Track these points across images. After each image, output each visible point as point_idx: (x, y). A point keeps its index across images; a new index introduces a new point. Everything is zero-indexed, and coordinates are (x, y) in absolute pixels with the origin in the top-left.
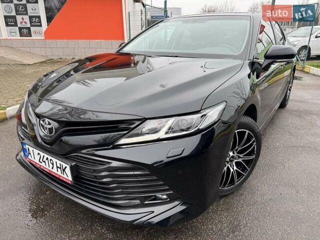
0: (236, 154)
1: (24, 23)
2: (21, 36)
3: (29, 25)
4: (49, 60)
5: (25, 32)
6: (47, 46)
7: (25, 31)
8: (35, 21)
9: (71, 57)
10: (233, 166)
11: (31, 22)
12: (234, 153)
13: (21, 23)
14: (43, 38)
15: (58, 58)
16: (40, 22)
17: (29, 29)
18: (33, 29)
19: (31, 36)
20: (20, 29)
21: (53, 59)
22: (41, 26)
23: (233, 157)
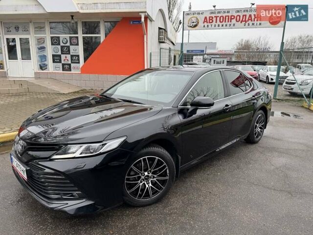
0: (150, 175)
1: (66, 61)
2: (63, 70)
3: (70, 62)
4: (82, 90)
5: (67, 68)
6: (82, 79)
7: (67, 66)
8: (75, 59)
9: (100, 89)
10: (149, 183)
11: (72, 60)
12: (148, 173)
13: (65, 60)
14: (80, 72)
15: (90, 88)
16: (79, 60)
17: (70, 65)
18: (72, 65)
19: (71, 71)
20: (63, 65)
21: (85, 90)
22: (79, 63)
23: (148, 176)
